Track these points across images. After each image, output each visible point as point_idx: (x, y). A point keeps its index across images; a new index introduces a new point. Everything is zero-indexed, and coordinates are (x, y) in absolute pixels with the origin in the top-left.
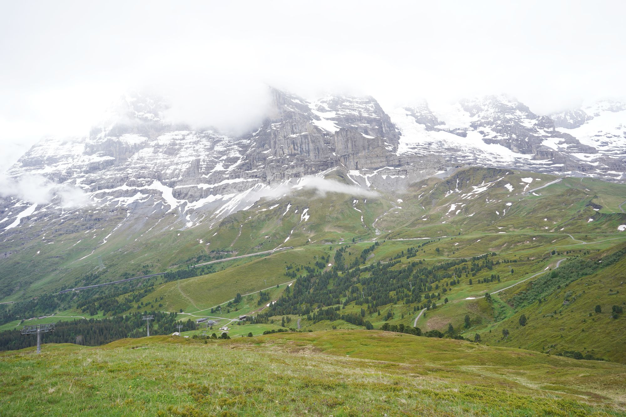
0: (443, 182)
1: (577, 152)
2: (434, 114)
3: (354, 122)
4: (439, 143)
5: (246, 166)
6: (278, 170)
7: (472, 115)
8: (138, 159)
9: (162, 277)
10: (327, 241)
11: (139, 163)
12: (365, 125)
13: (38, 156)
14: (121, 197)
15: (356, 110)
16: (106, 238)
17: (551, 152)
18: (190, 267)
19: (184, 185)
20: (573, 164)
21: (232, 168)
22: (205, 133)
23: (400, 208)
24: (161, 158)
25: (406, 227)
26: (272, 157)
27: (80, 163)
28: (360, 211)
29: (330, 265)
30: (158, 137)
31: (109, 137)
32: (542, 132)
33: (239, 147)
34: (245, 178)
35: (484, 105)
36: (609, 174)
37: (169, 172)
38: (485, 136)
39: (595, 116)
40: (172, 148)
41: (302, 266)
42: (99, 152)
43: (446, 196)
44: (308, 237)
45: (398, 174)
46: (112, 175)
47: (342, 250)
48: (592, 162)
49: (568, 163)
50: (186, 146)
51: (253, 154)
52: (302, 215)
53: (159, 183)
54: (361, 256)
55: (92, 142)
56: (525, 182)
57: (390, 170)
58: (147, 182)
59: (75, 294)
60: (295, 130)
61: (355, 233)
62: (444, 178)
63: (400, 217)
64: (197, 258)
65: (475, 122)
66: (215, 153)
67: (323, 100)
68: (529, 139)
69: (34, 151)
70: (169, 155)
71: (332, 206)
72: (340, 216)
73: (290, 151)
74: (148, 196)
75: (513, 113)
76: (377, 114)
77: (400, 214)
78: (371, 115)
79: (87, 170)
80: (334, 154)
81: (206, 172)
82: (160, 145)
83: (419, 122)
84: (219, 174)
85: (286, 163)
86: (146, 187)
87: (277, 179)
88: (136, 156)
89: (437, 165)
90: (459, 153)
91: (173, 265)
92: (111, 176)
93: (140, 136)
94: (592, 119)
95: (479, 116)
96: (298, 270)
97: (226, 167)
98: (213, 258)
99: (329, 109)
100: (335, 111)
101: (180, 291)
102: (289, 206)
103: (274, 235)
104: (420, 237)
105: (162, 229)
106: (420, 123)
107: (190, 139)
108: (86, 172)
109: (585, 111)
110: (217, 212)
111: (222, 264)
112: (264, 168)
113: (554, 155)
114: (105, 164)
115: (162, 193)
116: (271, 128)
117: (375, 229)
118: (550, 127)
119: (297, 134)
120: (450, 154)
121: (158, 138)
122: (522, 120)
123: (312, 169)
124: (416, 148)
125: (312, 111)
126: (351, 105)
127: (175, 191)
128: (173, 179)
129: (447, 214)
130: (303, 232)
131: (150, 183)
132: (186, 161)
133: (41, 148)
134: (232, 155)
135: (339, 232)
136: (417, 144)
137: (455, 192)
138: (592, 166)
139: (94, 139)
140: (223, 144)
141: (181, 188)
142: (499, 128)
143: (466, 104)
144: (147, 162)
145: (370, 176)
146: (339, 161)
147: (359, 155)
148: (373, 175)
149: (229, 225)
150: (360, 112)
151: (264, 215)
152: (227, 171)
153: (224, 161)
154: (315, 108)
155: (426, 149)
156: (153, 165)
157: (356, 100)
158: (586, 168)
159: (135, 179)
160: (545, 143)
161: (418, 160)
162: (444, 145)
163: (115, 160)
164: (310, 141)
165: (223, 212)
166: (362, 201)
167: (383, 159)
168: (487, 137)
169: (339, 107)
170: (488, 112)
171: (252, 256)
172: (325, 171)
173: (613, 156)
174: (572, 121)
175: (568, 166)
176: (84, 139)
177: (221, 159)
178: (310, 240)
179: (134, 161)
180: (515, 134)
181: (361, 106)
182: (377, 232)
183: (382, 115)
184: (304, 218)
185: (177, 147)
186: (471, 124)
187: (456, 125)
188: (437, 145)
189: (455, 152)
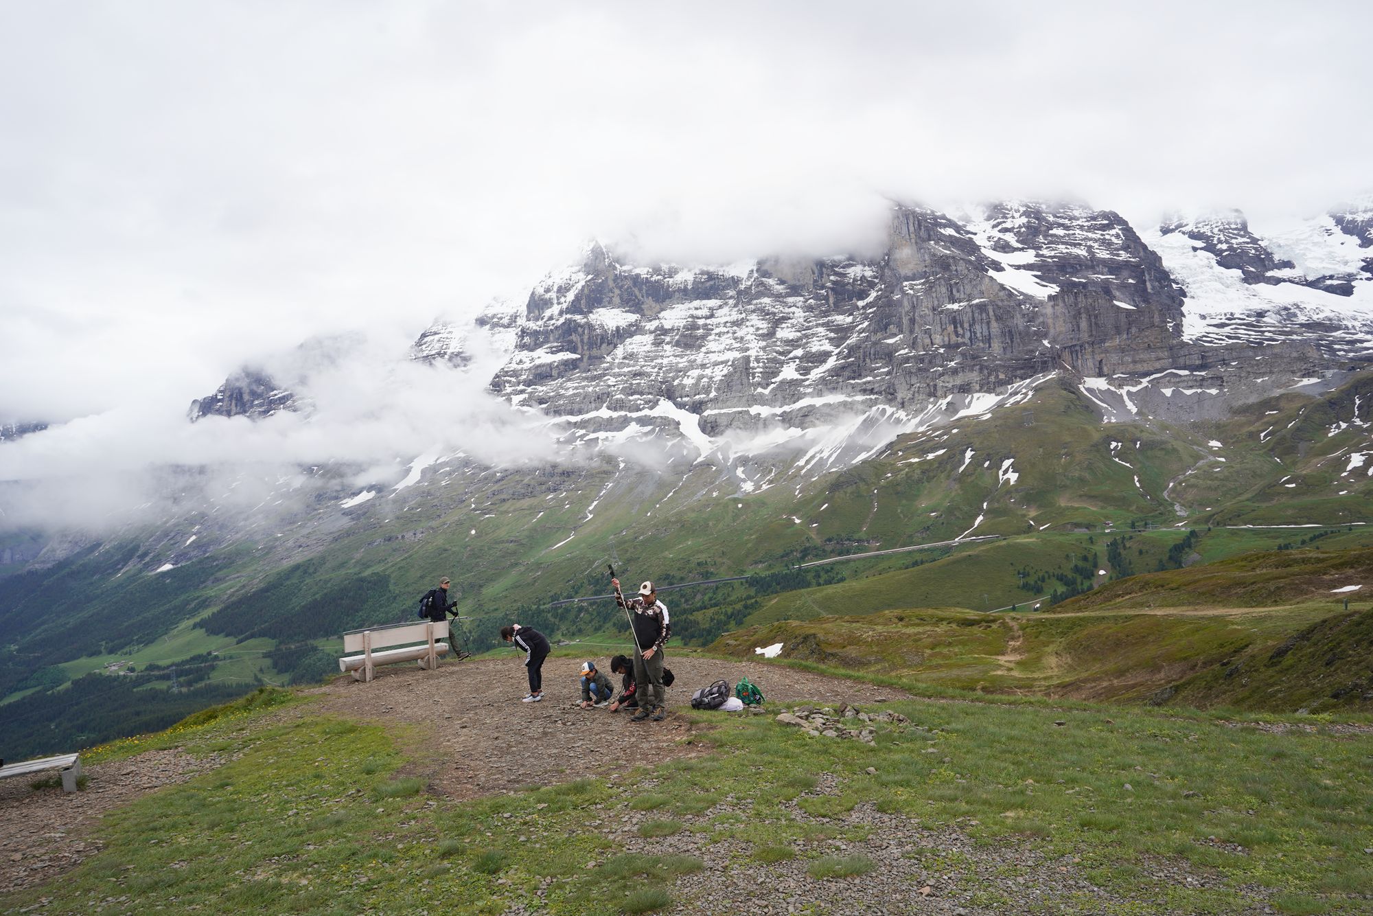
0: (1319, 404)
2: (1262, 244)
3: (1078, 271)
4: (1283, 313)
5: (849, 369)
6: (923, 377)
7: (1365, 243)
8: (624, 358)
9: (742, 584)
10: (1077, 525)
11: (629, 366)
12: (1102, 277)
13: (433, 352)
14: (600, 430)
15: (1080, 244)
16: (591, 508)
18: (791, 567)
19: (722, 409)
21: (816, 373)
22: (757, 304)
23: (1223, 460)
24: (670, 355)
25: (1248, 500)
26: (906, 351)
27: (514, 366)
28: (1128, 465)
29: (1102, 572)
30: (659, 313)
31: (569, 316)
33: (828, 330)
34: (849, 396)
37: (688, 382)
40: (690, 335)
41: (1047, 572)
42: (549, 345)
43: (1330, 435)
44: (1024, 516)
45: (1201, 386)
46: (576, 388)
47: (1114, 544)
50: (717, 331)
51: (864, 346)
52: (1001, 473)
53: (670, 404)
54: (1171, 558)
55: (533, 325)
57: (1180, 376)
58: (646, 403)
59: (581, 609)
60: (957, 295)
61: (1132, 511)
62: (1321, 395)
63: (1226, 479)
64: (802, 552)
66: (779, 343)
67: (1004, 225)
69: (425, 343)
70: (684, 348)
71: (1067, 454)
72: (1087, 475)
73: (946, 339)
74: (653, 430)
76: (1130, 253)
77: (1226, 474)
78: (1118, 255)
79: (530, 380)
80: (1046, 342)
81: (764, 382)
82: (666, 330)
83: (1224, 263)
84: (789, 387)
85: (938, 362)
86: (646, 412)
87: (920, 397)
88: (620, 351)
89: (1298, 365)
90: (1338, 334)
91: (756, 563)
92: (575, 391)
93: (626, 312)
96: (1043, 580)
97: (805, 371)
98: (831, 552)
99: (1020, 246)
100: (1033, 248)
101: (816, 608)
102: (969, 454)
103: (950, 511)
104: (1295, 524)
105: (694, 494)
106: (1228, 267)
107: (725, 315)
108: (528, 383)
110: (801, 463)
111: (852, 564)
112: (888, 373)
114: (562, 367)
115: (678, 423)
116: (904, 293)
117: (1172, 505)
119: (960, 302)
120: (1313, 336)
121: (661, 315)
123: (997, 376)
124: (1228, 325)
125: (983, 250)
126: (1068, 235)
127: (705, 421)
128: (697, 397)
129: (1344, 474)
130: (1012, 506)
131: (654, 404)
132: (720, 359)
133: (437, 337)
134: (816, 346)
135: (1094, 509)
136: (1228, 316)
137: (1352, 425)
139: (537, 320)
140: (793, 326)
141: (715, 415)
143: (1349, 217)
144: (643, 363)
145: (1134, 389)
146: (1059, 357)
147: (1107, 344)
148: (1139, 387)
149: (849, 490)
150: (1090, 248)
151: (918, 471)
152: (808, 379)
153: (797, 360)
154: (988, 244)
155: (1254, 326)
156: (656, 370)
157: (1079, 222)
159: (623, 397)
161: (1251, 354)
162: (1295, 315)
163: (581, 360)
164: (994, 318)
165: (813, 462)
166: (1130, 445)
167: (1163, 352)
169: (1041, 239)
171: (913, 551)
172: (1028, 381)
176: (514, 318)
177: (791, 355)
178: (1032, 522)
179: (617, 361)
181: (1090, 235)
182: (1180, 511)
183: (1142, 254)
184: (1005, 477)
185: (701, 332)
186: (1364, 264)
187: (1324, 268)
188: (1278, 316)
189: (1327, 332)
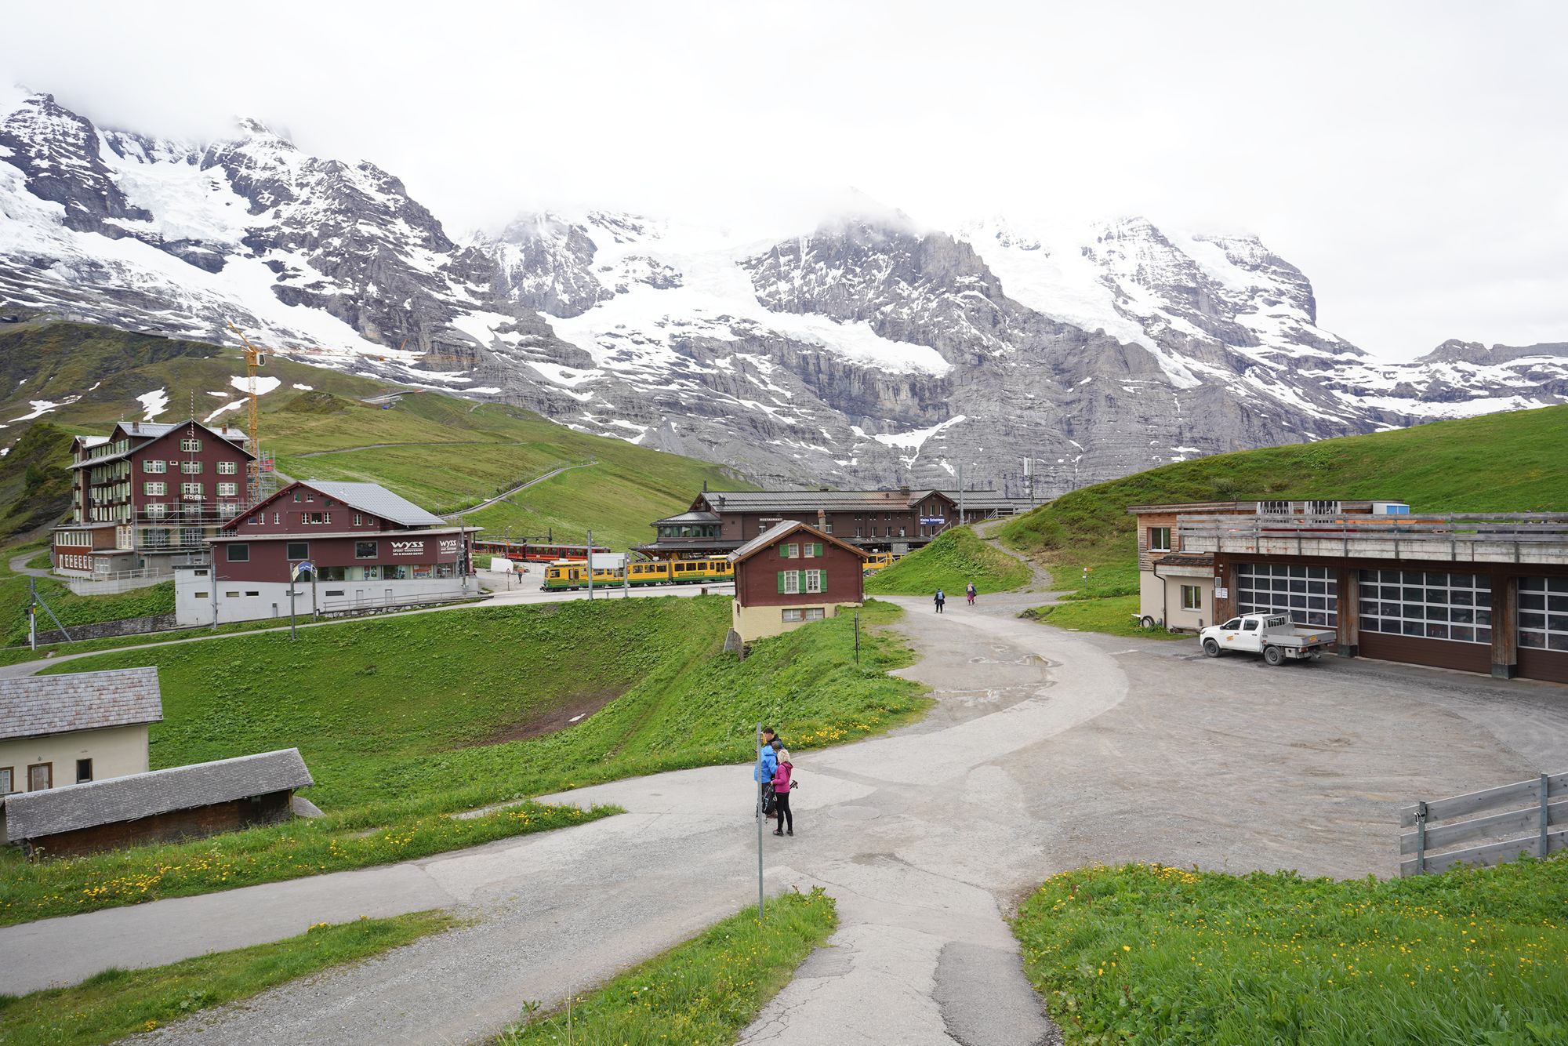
1: (543, 361)
2: (113, 177)
4: (85, 269)
7: (257, 208)
17: (472, 349)
20: (526, 391)
32: (458, 292)
35: (302, 186)
36: (615, 429)
38: (283, 278)
39: (617, 291)
48: (576, 391)
49: (511, 384)
56: (237, 391)
65: (262, 229)
68: (413, 304)
75: (382, 224)
83: (40, 189)
90: (160, 313)
94: (612, 298)
95: (277, 215)
106: (43, 196)
109: (598, 276)
113: (478, 358)
118: (484, 281)
120: (115, 308)
122: (407, 249)
138: (573, 401)
142: (334, 259)
143: (243, 171)
158: (559, 404)
160: (460, 323)
162: (105, 276)
168: (288, 283)
170: (309, 209)
173: (637, 386)
174: (566, 298)
175: (511, 394)
180: (377, 283)
186: (247, 235)
187: (188, 227)
188: (72, 272)
189: (146, 308)
